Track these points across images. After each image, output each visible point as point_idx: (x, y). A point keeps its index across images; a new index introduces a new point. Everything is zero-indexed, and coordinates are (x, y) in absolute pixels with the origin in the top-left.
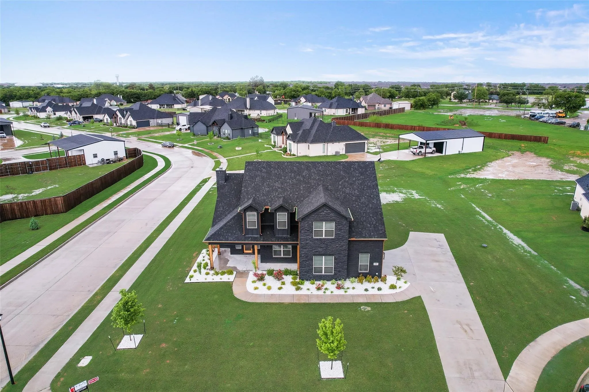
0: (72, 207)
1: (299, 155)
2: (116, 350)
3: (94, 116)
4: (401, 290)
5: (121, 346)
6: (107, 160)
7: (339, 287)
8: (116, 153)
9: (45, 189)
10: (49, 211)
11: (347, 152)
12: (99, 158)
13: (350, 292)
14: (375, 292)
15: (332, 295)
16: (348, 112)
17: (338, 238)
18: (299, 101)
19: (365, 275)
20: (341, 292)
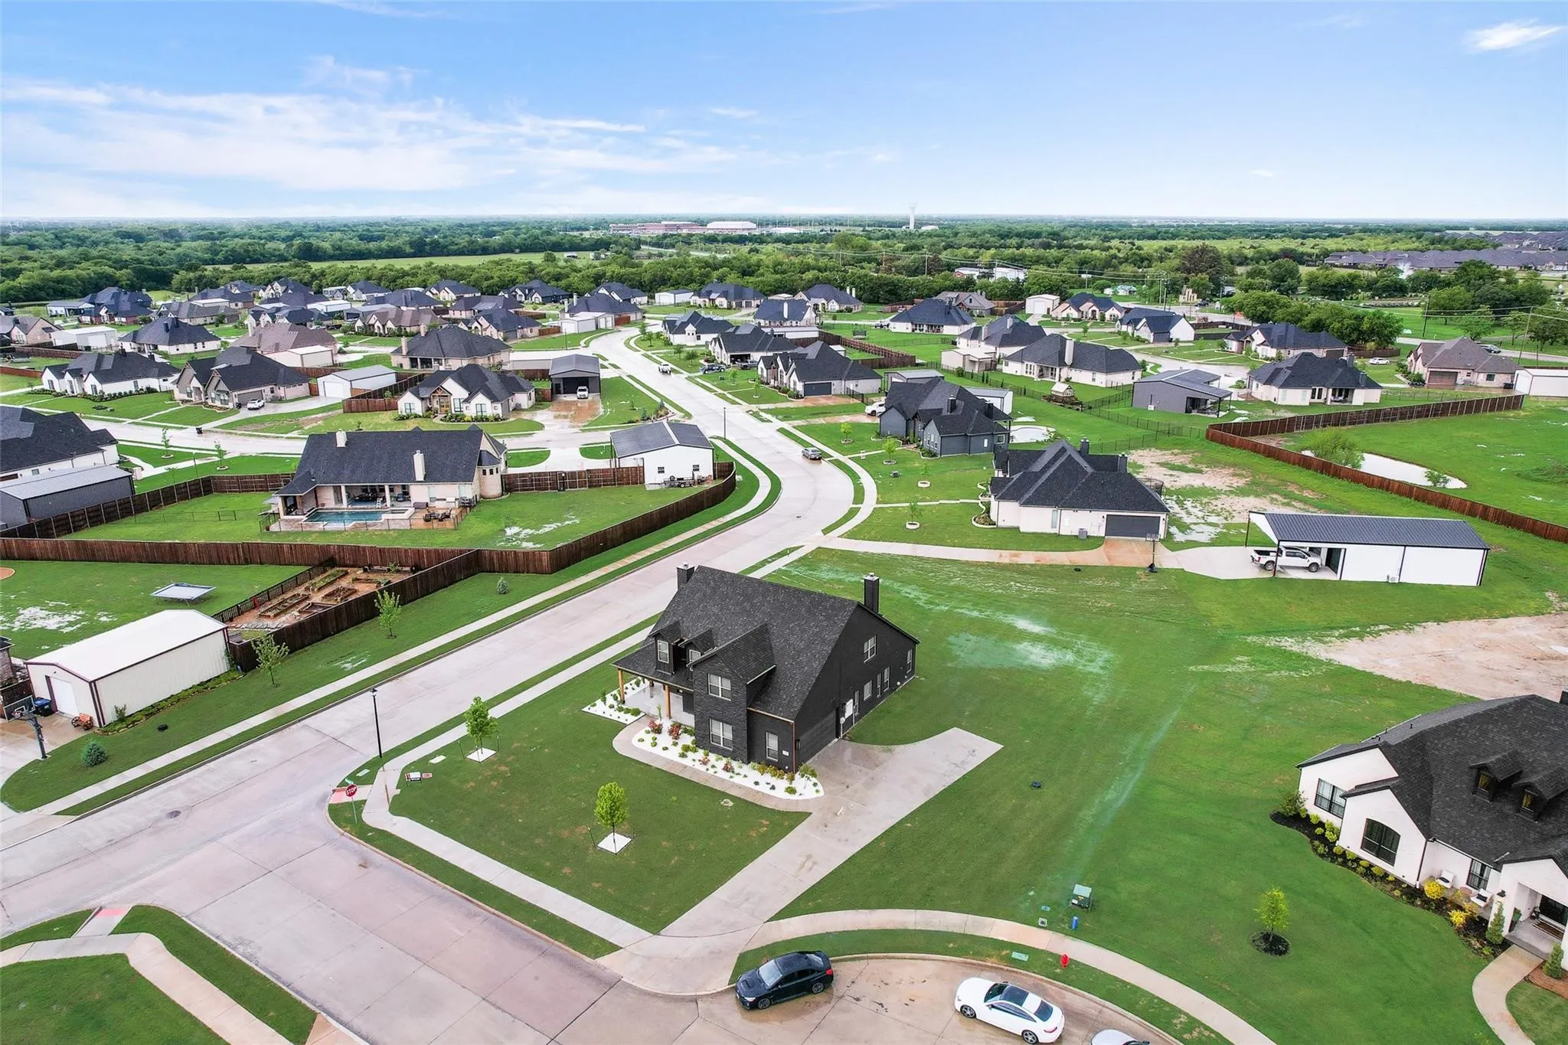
0: (563, 568)
1: (1001, 524)
2: (465, 758)
3: (752, 354)
4: (801, 798)
5: (470, 757)
6: (678, 479)
7: (727, 769)
8: (696, 468)
9: (559, 524)
10: (531, 568)
11: (1109, 531)
12: (666, 477)
13: (737, 780)
14: (766, 789)
15: (713, 777)
16: (1323, 397)
17: (734, 703)
18: (1248, 339)
19: (769, 763)
20: (726, 775)
